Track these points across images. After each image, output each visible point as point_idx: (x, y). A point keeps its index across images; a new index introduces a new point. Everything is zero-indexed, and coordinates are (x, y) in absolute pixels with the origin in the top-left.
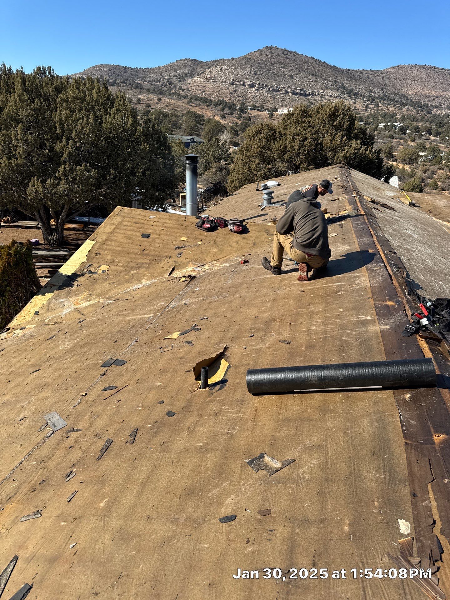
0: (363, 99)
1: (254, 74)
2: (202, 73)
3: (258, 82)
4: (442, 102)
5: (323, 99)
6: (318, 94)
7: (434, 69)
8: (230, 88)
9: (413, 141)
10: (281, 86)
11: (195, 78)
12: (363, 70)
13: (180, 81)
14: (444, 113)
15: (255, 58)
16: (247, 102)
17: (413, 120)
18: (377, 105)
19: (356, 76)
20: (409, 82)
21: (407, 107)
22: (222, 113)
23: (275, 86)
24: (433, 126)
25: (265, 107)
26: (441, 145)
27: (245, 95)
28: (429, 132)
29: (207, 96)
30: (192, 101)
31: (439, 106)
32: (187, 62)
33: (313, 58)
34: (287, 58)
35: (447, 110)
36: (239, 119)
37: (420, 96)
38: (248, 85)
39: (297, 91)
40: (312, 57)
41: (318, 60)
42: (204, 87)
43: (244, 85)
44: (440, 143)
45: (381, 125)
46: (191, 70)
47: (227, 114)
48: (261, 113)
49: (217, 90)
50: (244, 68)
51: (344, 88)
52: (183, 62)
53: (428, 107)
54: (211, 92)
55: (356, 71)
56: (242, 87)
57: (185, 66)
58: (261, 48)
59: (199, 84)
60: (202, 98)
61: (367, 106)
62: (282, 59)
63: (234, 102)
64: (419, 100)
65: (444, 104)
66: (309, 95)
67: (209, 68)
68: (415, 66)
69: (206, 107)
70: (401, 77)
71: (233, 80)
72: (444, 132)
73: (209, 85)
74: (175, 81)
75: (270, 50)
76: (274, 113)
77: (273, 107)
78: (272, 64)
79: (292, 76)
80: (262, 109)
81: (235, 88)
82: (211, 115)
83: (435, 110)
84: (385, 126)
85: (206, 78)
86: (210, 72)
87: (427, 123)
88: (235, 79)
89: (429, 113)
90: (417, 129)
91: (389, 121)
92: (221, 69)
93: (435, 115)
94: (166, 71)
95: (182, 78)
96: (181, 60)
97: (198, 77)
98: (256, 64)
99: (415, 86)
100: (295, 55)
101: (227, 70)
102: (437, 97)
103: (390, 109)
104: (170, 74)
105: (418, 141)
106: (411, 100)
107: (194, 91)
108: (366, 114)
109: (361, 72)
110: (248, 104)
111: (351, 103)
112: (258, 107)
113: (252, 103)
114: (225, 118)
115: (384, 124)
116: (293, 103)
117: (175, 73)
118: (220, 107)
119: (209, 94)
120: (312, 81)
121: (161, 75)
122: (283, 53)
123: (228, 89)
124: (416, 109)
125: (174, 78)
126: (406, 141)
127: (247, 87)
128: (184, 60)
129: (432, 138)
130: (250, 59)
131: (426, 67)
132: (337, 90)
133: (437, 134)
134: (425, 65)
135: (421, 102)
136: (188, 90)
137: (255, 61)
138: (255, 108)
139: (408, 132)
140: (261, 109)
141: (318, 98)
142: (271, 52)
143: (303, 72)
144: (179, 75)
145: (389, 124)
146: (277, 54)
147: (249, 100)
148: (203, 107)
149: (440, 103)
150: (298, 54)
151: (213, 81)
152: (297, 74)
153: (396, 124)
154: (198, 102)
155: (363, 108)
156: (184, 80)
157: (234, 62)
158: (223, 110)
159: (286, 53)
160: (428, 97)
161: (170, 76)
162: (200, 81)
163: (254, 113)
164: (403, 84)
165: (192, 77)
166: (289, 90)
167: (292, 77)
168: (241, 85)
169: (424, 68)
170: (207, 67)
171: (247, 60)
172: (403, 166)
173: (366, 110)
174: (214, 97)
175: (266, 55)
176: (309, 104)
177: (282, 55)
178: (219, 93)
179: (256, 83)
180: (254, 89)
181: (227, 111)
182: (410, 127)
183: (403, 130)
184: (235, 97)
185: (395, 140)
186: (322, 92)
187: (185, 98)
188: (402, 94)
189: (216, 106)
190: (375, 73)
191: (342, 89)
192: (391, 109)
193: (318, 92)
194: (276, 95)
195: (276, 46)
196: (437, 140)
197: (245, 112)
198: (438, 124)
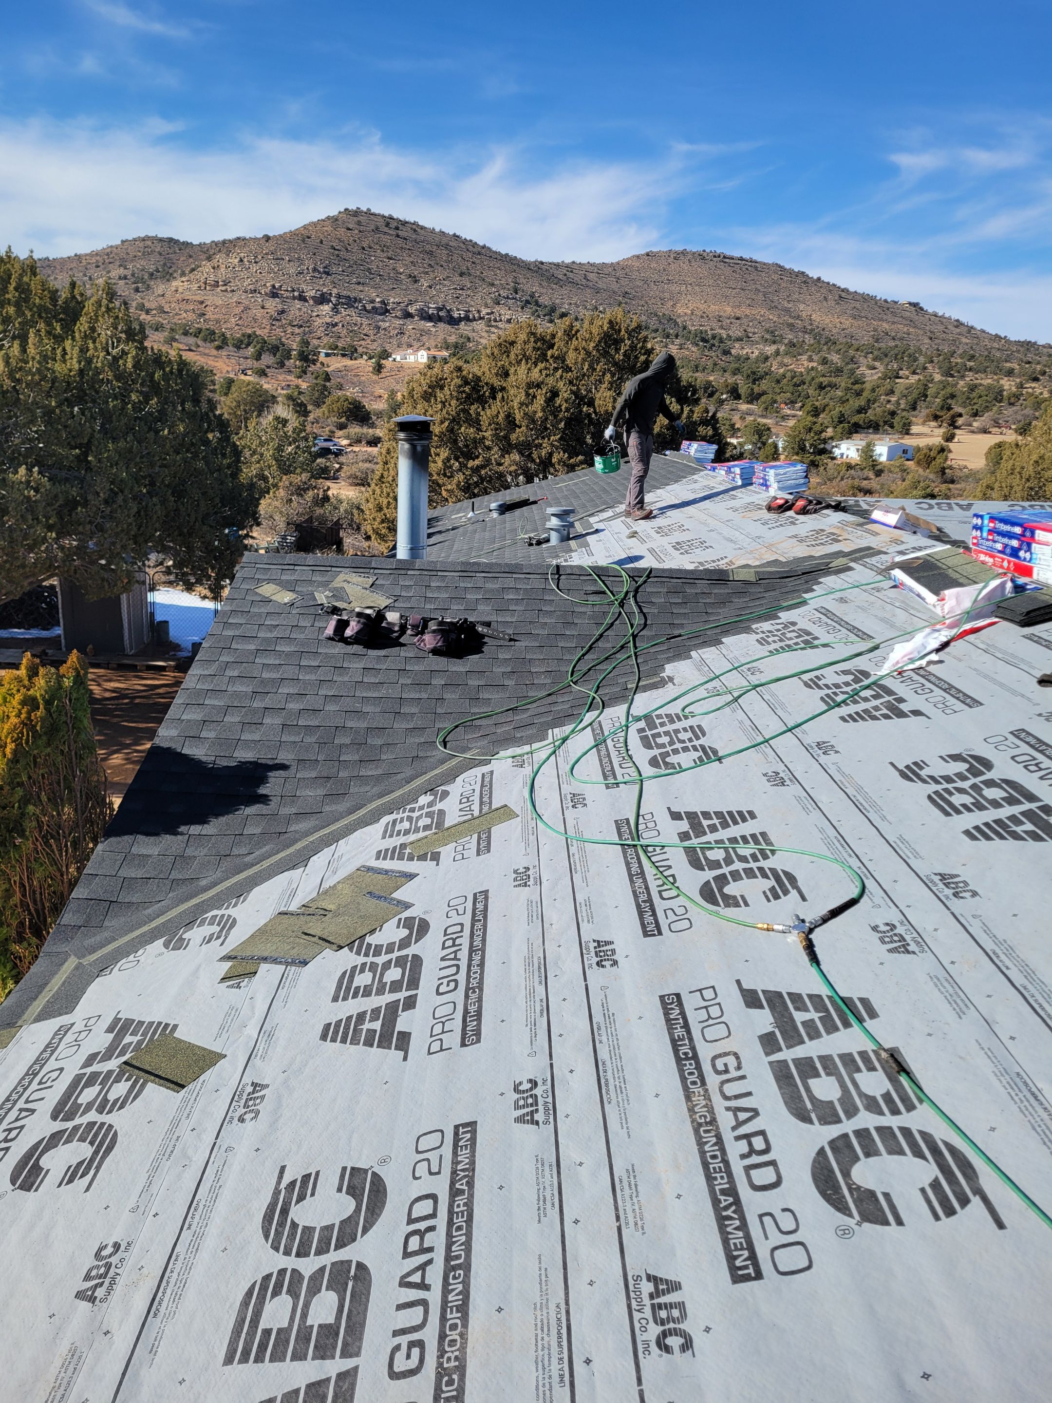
1: (325, 272)
2: (193, 270)
3: (335, 292)
4: (749, 330)
5: (493, 329)
6: (481, 318)
7: (724, 259)
8: (267, 305)
10: (392, 300)
11: (174, 284)
12: (574, 262)
13: (137, 290)
14: (757, 353)
15: (322, 237)
16: (313, 338)
17: (696, 368)
19: (560, 277)
20: (674, 288)
21: (677, 341)
22: (256, 365)
23: (378, 300)
24: (739, 380)
25: (360, 350)
26: (765, 420)
27: (309, 322)
28: (735, 394)
29: (211, 325)
30: (177, 337)
31: (745, 339)
32: (149, 243)
33: (458, 237)
34: (398, 236)
35: (761, 346)
36: (300, 377)
37: (702, 317)
38: (313, 298)
39: (430, 312)
40: (454, 235)
41: (471, 241)
42: (202, 302)
43: (302, 298)
44: (762, 416)
46: (165, 264)
47: (268, 367)
48: (353, 362)
49: (237, 311)
50: (299, 259)
51: (537, 303)
52: (141, 245)
53: (721, 341)
54: (221, 316)
55: (557, 265)
56: (298, 304)
57: (147, 253)
58: (334, 213)
59: (188, 295)
60: (200, 331)
62: (386, 239)
63: (283, 340)
64: (701, 326)
65: (754, 333)
66: (460, 319)
67: (209, 259)
68: (684, 253)
69: (214, 352)
70: (656, 277)
71: (274, 286)
72: (764, 393)
73: (215, 299)
74: (123, 289)
75: (355, 218)
76: (383, 362)
77: (379, 349)
78: (363, 248)
79: (415, 277)
80: (352, 353)
81: (280, 307)
82: (230, 369)
83: (737, 345)
85: (205, 283)
86: (214, 268)
87: (727, 375)
88: (277, 285)
89: (726, 353)
92: (241, 260)
93: (738, 358)
94: (98, 267)
95: (141, 283)
96: (135, 240)
97: (184, 279)
98: (326, 252)
99: (689, 297)
100: (415, 231)
101: (256, 262)
102: (738, 319)
104: (109, 272)
106: (685, 328)
107: (177, 314)
109: (571, 267)
110: (315, 342)
112: (343, 349)
113: (325, 340)
114: (266, 375)
116: (424, 339)
117: (122, 271)
118: (251, 350)
119: (218, 321)
120: (462, 289)
121: (85, 275)
122: (387, 225)
123: (263, 308)
124: (697, 345)
125: (122, 282)
127: (311, 302)
128: (143, 240)
129: (744, 407)
130: (309, 238)
131: (705, 254)
132: (522, 308)
133: (753, 398)
134: (704, 251)
135: (706, 331)
136: (161, 310)
137: (321, 242)
138: (335, 350)
140: (350, 353)
141: (480, 326)
142: (359, 223)
143: (440, 268)
144: (133, 275)
146: (373, 227)
147: (319, 334)
148: (207, 351)
149: (745, 331)
150: (422, 228)
151: (224, 288)
152: (427, 273)
154: (191, 340)
156: (148, 287)
157: (271, 246)
158: (258, 357)
159: (393, 224)
160: (719, 319)
161: (110, 278)
162: (190, 289)
163: (336, 364)
164: (663, 292)
165: (168, 280)
166: (412, 310)
167: (415, 280)
168: (294, 298)
169: (702, 256)
170: (203, 257)
171: (303, 241)
174: (232, 328)
175: (349, 229)
176: (462, 340)
177: (386, 230)
178: (241, 318)
179: (331, 294)
180: (326, 308)
181: (267, 359)
184: (282, 326)
186: (488, 314)
187: (157, 330)
188: (664, 314)
189: (238, 347)
190: (600, 269)
191: (531, 302)
193: (479, 312)
194: (384, 321)
195: (369, 210)
196: (753, 411)
197: (314, 362)
198: (748, 376)
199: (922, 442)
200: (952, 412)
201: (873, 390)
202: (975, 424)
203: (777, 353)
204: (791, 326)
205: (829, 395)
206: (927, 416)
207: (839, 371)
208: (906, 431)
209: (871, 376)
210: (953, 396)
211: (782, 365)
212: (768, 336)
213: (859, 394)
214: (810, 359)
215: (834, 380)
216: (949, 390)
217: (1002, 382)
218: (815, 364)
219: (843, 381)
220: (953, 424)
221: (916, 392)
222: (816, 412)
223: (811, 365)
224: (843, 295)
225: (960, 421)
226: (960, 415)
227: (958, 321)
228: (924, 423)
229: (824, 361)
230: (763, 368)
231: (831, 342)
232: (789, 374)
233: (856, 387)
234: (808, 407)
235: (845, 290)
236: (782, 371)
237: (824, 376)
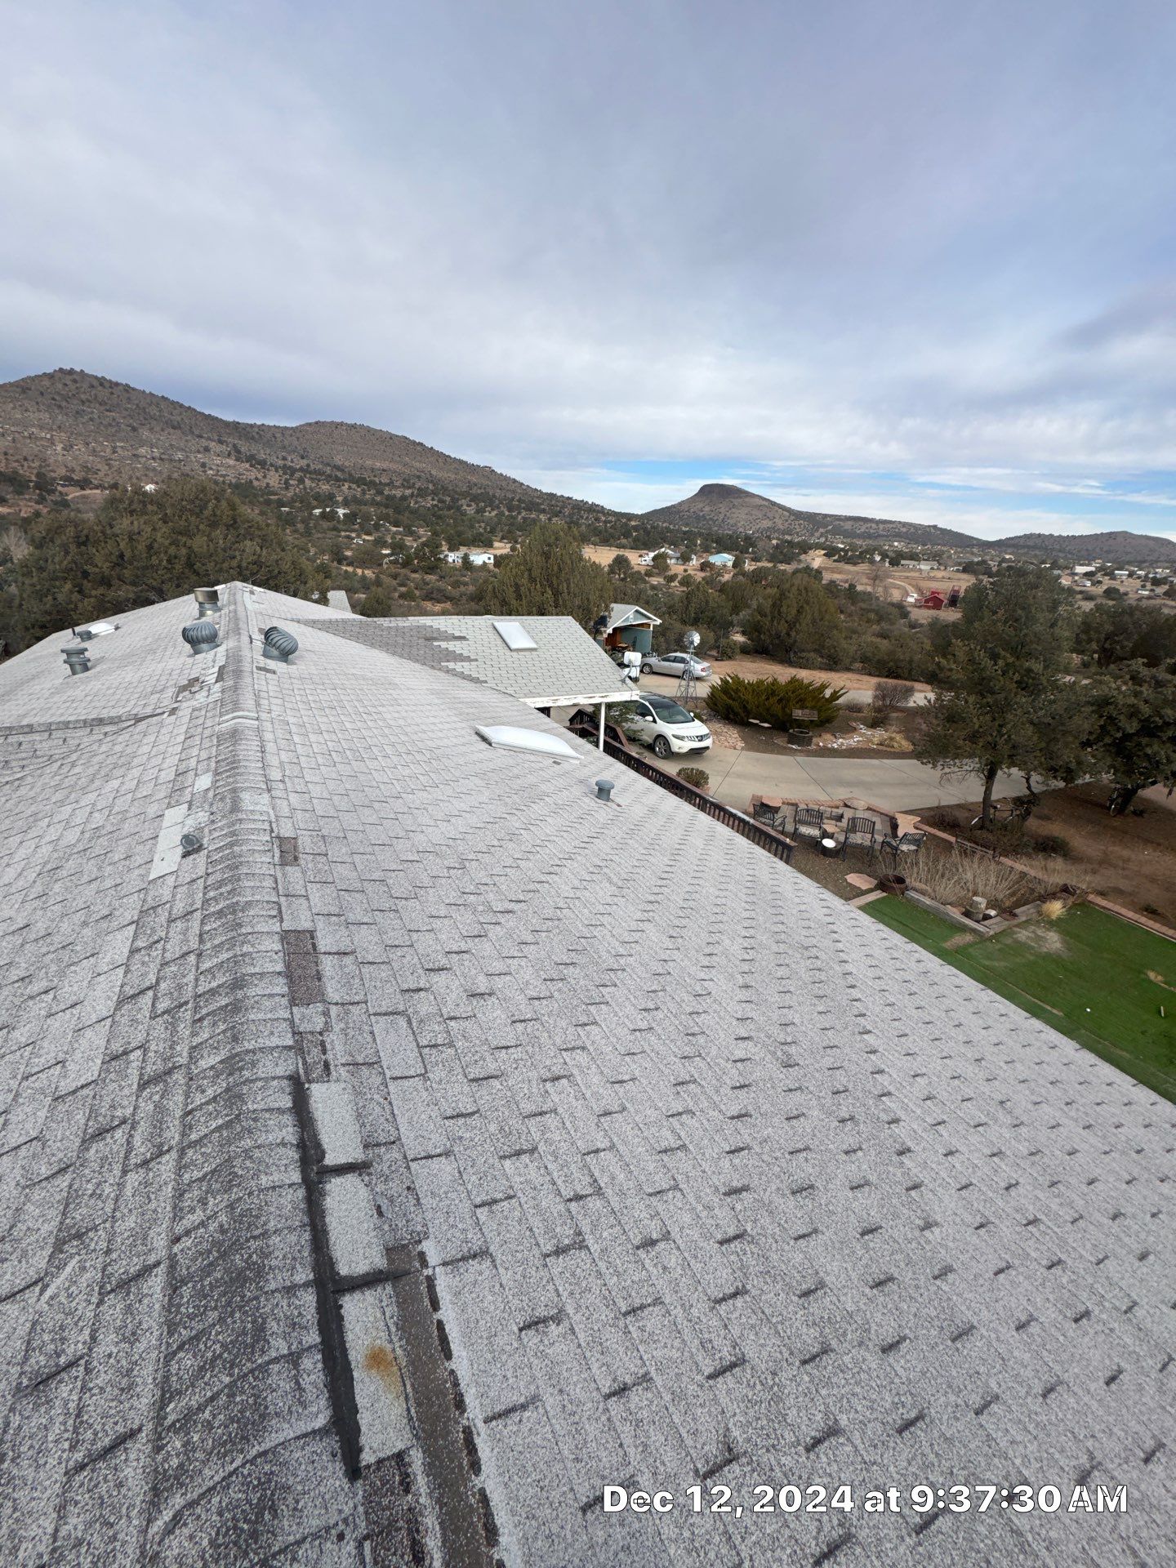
0: (277, 471)
1: (50, 419)
4: (393, 478)
9: (369, 533)
18: (301, 481)
21: (346, 484)
24: (391, 511)
25: (95, 482)
27: (43, 459)
31: (391, 484)
34: (112, 394)
45: (317, 511)
51: (239, 453)
55: (252, 426)
61: (286, 482)
78: (83, 402)
80: (88, 485)
84: (322, 513)
89: (380, 493)
91: (327, 506)
99: (350, 454)
102: (385, 471)
103: (323, 487)
105: (376, 534)
106: (348, 473)
111: (259, 476)
112: (78, 481)
115: (320, 510)
122: (101, 384)
124: (360, 487)
132: (229, 456)
138: (69, 481)
139: (358, 521)
140: (84, 484)
142: (75, 381)
143: (155, 422)
145: (328, 510)
146: (88, 385)
152: (144, 425)
159: (106, 384)
160: (373, 470)
163: (73, 493)
164: (331, 449)
167: (134, 429)
173: (287, 488)
175: (64, 384)
177: (100, 387)
182: (360, 514)
184: (17, 461)
185: (343, 534)
192: (325, 487)
195: (82, 371)
197: (53, 491)
201: (471, 520)
203: (412, 495)
204: (419, 477)
206: (502, 536)
207: (451, 508)
208: (491, 545)
209: (470, 510)
210: (514, 525)
211: (416, 502)
212: (405, 484)
213: (463, 521)
214: (433, 499)
215: (448, 513)
216: (512, 521)
218: (436, 503)
220: (516, 541)
221: (495, 522)
222: (438, 534)
223: (433, 503)
228: (500, 541)
229: (441, 501)
230: (404, 504)
231: (444, 489)
232: (420, 509)
236: (416, 506)
237: (442, 510)
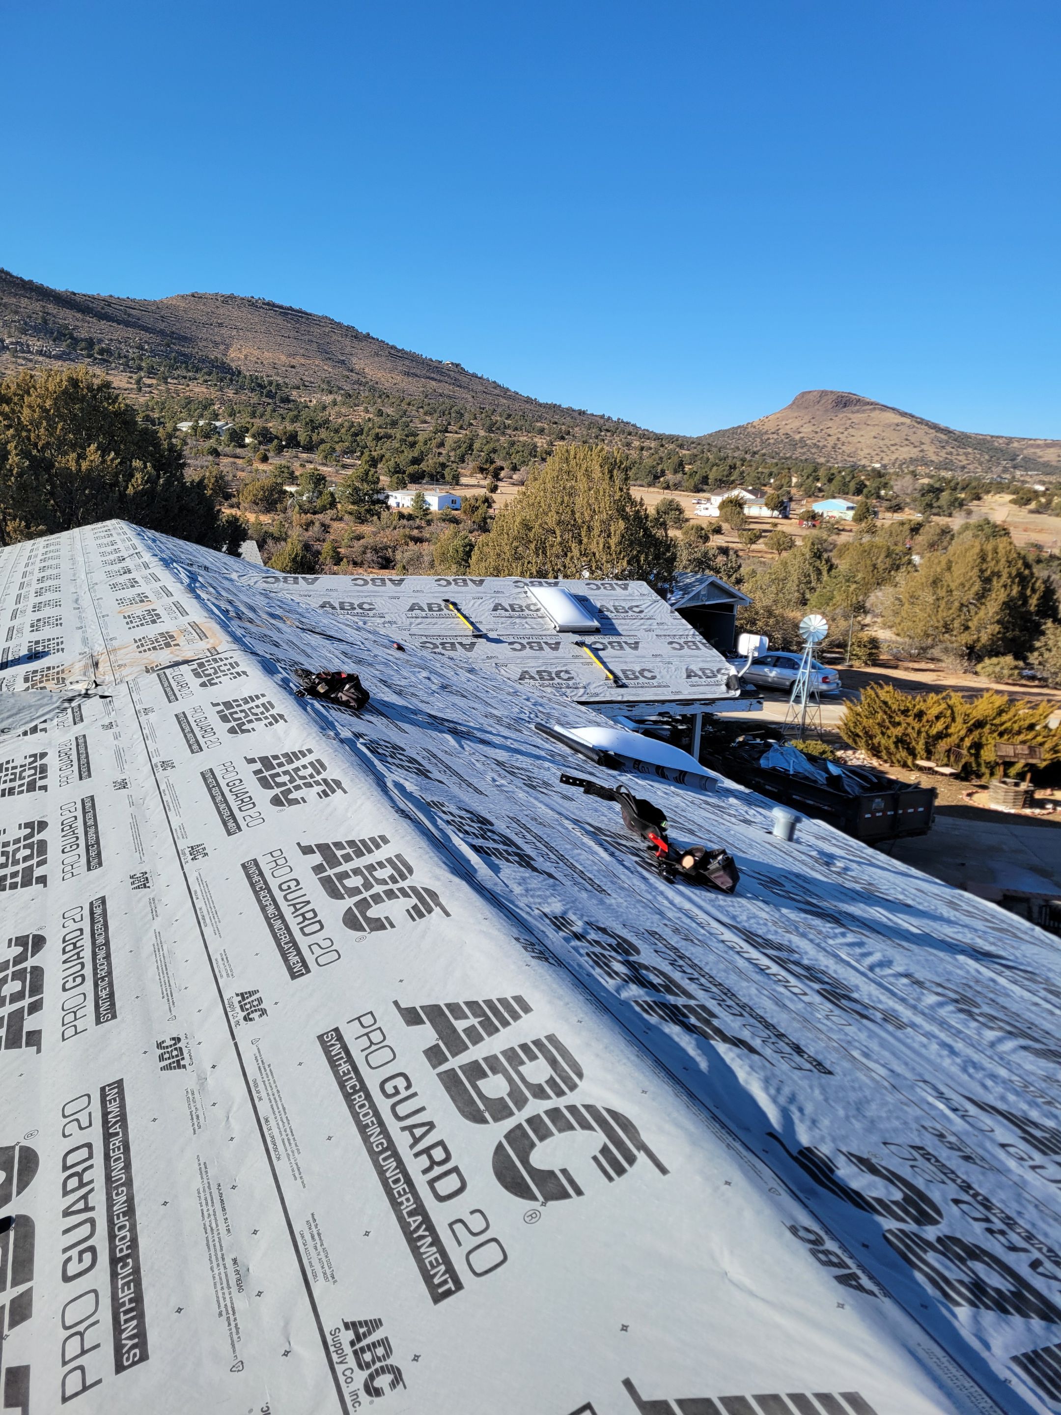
0: (126, 364)
4: (306, 378)
7: (274, 307)
9: (265, 459)
12: (111, 297)
17: (254, 415)
18: (164, 381)
19: (97, 310)
20: (225, 332)
24: (298, 427)
26: (325, 469)
28: (294, 441)
31: (302, 387)
37: (256, 363)
44: (322, 465)
45: (185, 426)
53: (278, 387)
55: (92, 298)
61: (139, 382)
64: (256, 371)
65: (311, 382)
68: (232, 297)
72: (322, 441)
83: (294, 393)
84: (195, 428)
87: (285, 422)
89: (285, 400)
90: (265, 436)
91: (201, 416)
99: (241, 342)
102: (293, 367)
103: (197, 390)
105: (276, 461)
108: (142, 400)
109: (108, 301)
115: (191, 424)
126: (250, 462)
129: (304, 455)
131: (254, 301)
133: (313, 446)
134: (253, 297)
135: (262, 377)
139: (248, 440)
145: (201, 423)
149: (301, 379)
153: (218, 424)
155: (131, 386)
160: (274, 366)
164: (213, 335)
169: (251, 303)
172: (257, 518)
173: (140, 390)
182: (252, 431)
183: (237, 437)
185: (225, 461)
186: (14, 346)
188: (216, 358)
190: (141, 306)
191: (65, 337)
192: (200, 389)
196: (313, 459)
198: (307, 424)
199: (469, 493)
200: (494, 466)
201: (425, 443)
202: (515, 477)
203: (335, 403)
204: (346, 378)
205: (385, 446)
206: (474, 468)
207: (394, 424)
208: (456, 480)
209: (424, 430)
210: (494, 451)
211: (339, 415)
212: (325, 386)
213: (413, 445)
214: (367, 411)
215: (389, 431)
216: (491, 445)
217: (536, 440)
218: (371, 416)
219: (398, 433)
220: (496, 476)
221: (464, 446)
222: (374, 462)
223: (368, 416)
224: (392, 352)
225: (503, 474)
226: (502, 469)
227: (494, 382)
228: (471, 476)
229: (380, 413)
230: (320, 417)
231: (384, 395)
232: (346, 424)
233: (411, 439)
234: (366, 457)
235: (393, 347)
236: (340, 420)
237: (380, 427)
